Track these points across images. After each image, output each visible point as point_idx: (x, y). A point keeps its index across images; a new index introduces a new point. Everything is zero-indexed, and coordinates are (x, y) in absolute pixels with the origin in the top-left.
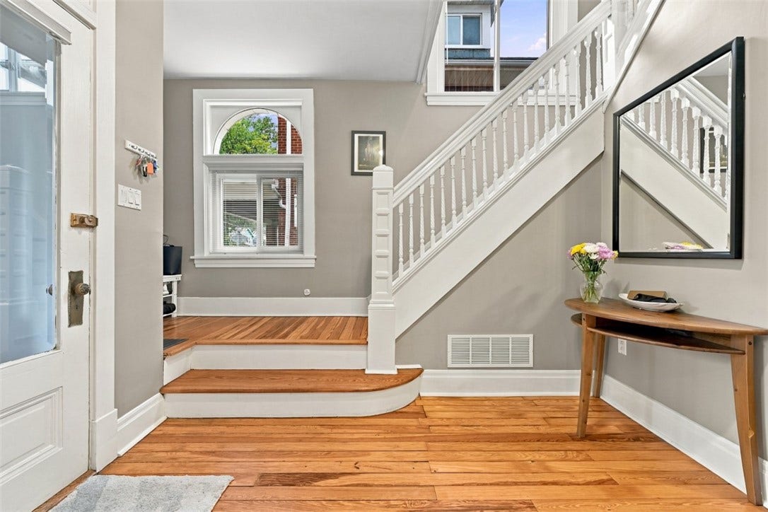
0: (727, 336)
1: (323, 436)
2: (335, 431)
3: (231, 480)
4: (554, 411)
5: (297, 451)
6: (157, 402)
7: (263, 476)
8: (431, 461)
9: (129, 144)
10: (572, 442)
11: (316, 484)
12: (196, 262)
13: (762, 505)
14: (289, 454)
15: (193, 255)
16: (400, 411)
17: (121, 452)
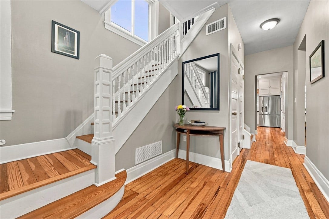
0: (218, 131)
4: (173, 168)
8: (163, 212)
10: (188, 175)
13: (225, 172)
16: (123, 198)
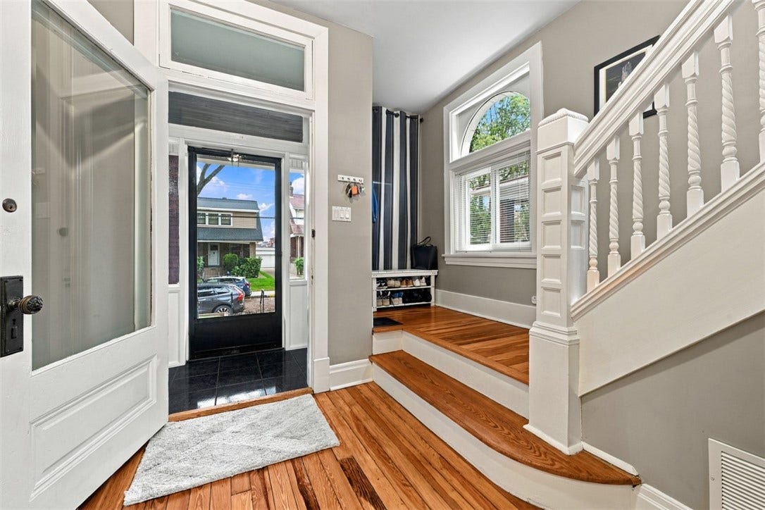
1: (428, 468)
2: (445, 472)
3: (336, 445)
5: (392, 462)
6: (366, 365)
7: (352, 460)
9: (340, 177)
11: (362, 499)
12: (446, 259)
14: (385, 458)
15: (444, 253)
17: (333, 388)
